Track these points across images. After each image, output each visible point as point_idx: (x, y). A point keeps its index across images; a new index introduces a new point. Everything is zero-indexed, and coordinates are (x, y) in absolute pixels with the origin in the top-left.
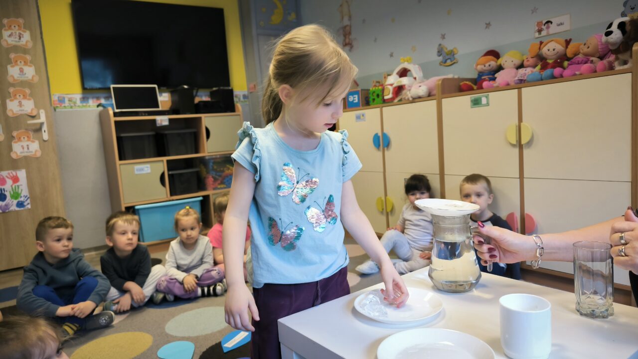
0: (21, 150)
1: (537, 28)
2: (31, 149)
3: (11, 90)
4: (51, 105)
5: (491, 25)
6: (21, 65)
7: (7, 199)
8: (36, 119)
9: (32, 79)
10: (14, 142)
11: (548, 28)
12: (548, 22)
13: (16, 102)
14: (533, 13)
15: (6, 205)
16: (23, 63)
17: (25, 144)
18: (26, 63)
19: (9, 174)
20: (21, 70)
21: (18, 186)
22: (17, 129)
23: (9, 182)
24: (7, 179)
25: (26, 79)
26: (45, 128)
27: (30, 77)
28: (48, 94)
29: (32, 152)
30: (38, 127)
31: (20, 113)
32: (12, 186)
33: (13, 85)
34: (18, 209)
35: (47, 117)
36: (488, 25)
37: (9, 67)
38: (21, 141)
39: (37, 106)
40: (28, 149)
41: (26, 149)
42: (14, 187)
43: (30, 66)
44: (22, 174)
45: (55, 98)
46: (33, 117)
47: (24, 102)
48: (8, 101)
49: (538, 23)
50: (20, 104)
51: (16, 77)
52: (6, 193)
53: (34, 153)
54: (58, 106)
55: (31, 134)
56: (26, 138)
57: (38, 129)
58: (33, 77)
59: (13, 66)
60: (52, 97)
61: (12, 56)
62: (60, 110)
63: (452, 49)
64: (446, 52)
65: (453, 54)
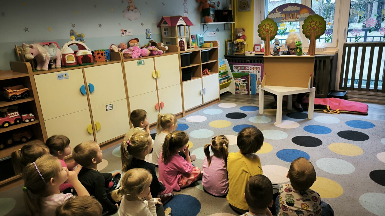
1: (122, 32)
5: (101, 26)
11: (126, 33)
12: (125, 30)
14: (119, 25)
36: (100, 25)
49: (122, 30)
63: (80, 34)
64: (77, 35)
65: (81, 37)
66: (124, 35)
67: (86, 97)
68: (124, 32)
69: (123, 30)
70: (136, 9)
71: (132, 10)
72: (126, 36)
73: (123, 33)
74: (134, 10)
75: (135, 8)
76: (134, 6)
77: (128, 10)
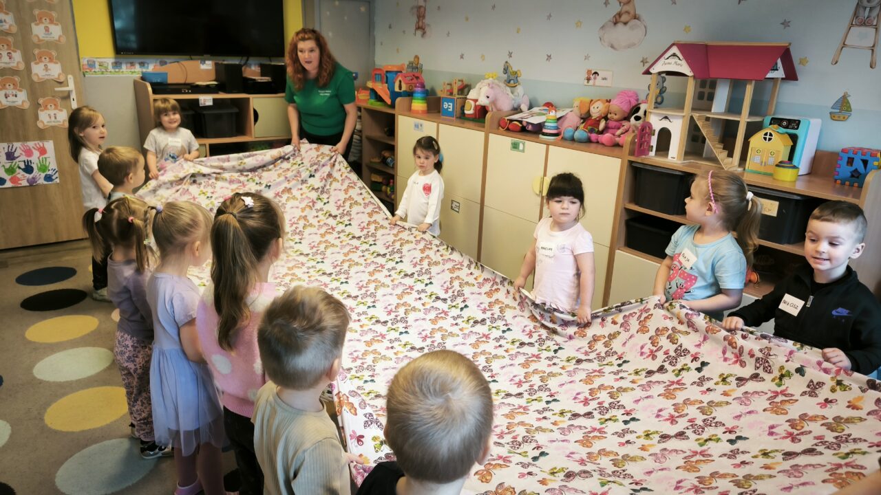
0: (48, 119)
1: (586, 76)
2: (58, 118)
3: (36, 51)
4: (80, 69)
6: (46, 23)
7: (34, 172)
8: (64, 86)
9: (59, 41)
10: (41, 110)
11: (595, 78)
12: (596, 73)
13: (41, 66)
14: (585, 59)
15: (33, 178)
16: (48, 20)
17: (52, 112)
18: (52, 22)
19: (36, 145)
20: (47, 29)
21: (46, 158)
22: (44, 97)
23: (36, 154)
24: (34, 150)
25: (52, 39)
26: (73, 96)
27: (57, 38)
28: (76, 57)
29: (60, 122)
30: (66, 94)
31: (47, 77)
32: (39, 158)
33: (38, 46)
34: (46, 183)
35: (76, 83)
37: (33, 25)
38: (48, 109)
39: (65, 71)
40: (55, 118)
41: (53, 119)
42: (41, 158)
43: (57, 25)
44: (49, 145)
45: (84, 62)
46: (61, 83)
47: (51, 66)
48: (33, 64)
49: (588, 71)
50: (46, 68)
51: (41, 38)
52: (32, 165)
53: (62, 123)
54: (88, 70)
55: (59, 101)
56: (53, 106)
57: (66, 97)
58: (60, 37)
59: (37, 25)
60: (81, 61)
61: (36, 12)
62: (89, 76)
64: (511, 72)
65: (516, 76)
66: (591, 82)
68: (592, 77)
69: (591, 71)
70: (636, 20)
72: (594, 85)
73: (588, 79)
74: (630, 24)
75: (636, 17)
76: (632, 12)
77: (615, 23)
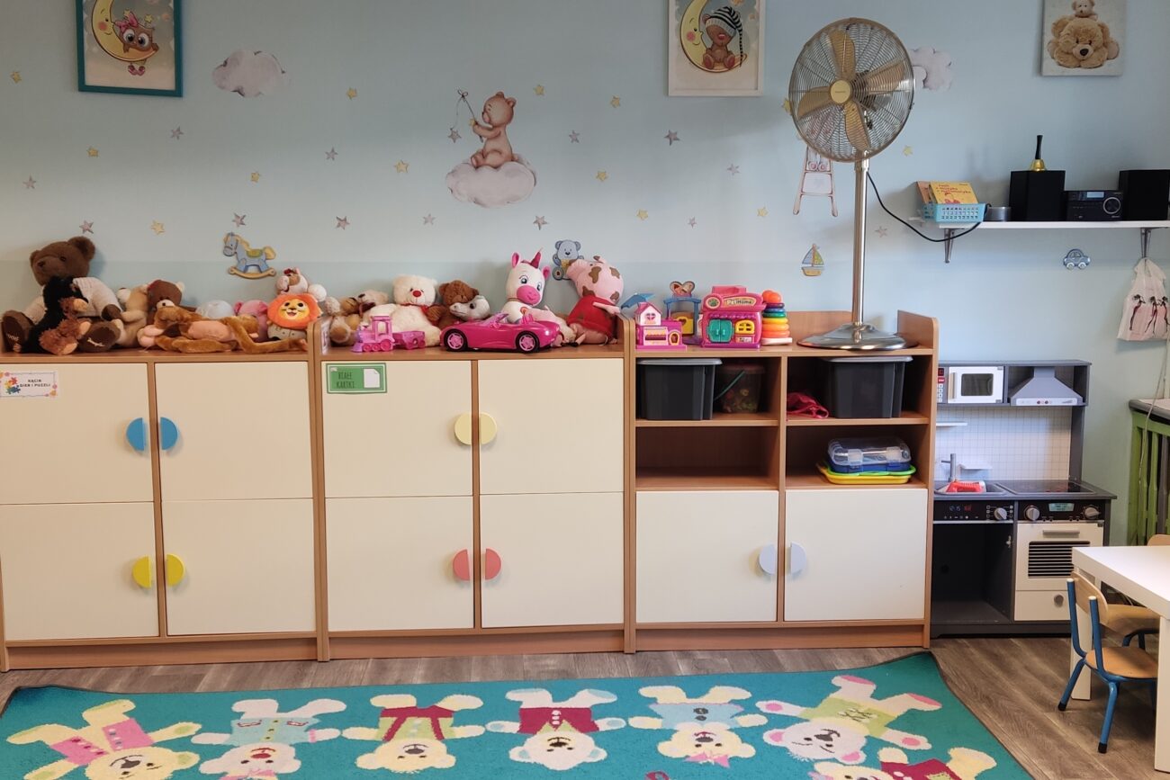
5: (347, 223)
36: (342, 222)
63: (260, 248)
64: (247, 252)
65: (263, 257)
67: (146, 462)
71: (496, 167)
75: (513, 159)
